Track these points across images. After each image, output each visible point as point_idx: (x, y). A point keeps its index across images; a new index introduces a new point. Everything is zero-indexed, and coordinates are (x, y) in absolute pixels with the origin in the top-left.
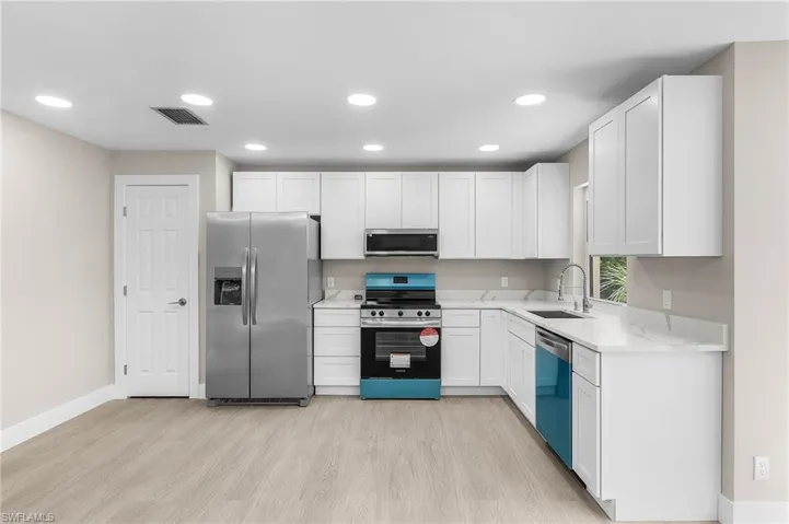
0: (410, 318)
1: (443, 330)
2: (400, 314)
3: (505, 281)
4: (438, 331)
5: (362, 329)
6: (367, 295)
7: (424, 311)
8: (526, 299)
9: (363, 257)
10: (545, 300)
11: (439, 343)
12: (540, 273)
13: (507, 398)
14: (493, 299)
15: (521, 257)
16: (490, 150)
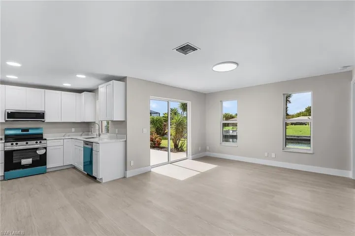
0: (32, 144)
1: (48, 148)
2: (27, 143)
3: (73, 130)
4: (45, 148)
5: (5, 151)
6: (5, 138)
7: (38, 142)
8: (81, 135)
9: (4, 121)
10: (88, 135)
11: (46, 153)
12: (86, 126)
13: (74, 168)
14: (69, 136)
15: (79, 121)
16: (67, 85)
